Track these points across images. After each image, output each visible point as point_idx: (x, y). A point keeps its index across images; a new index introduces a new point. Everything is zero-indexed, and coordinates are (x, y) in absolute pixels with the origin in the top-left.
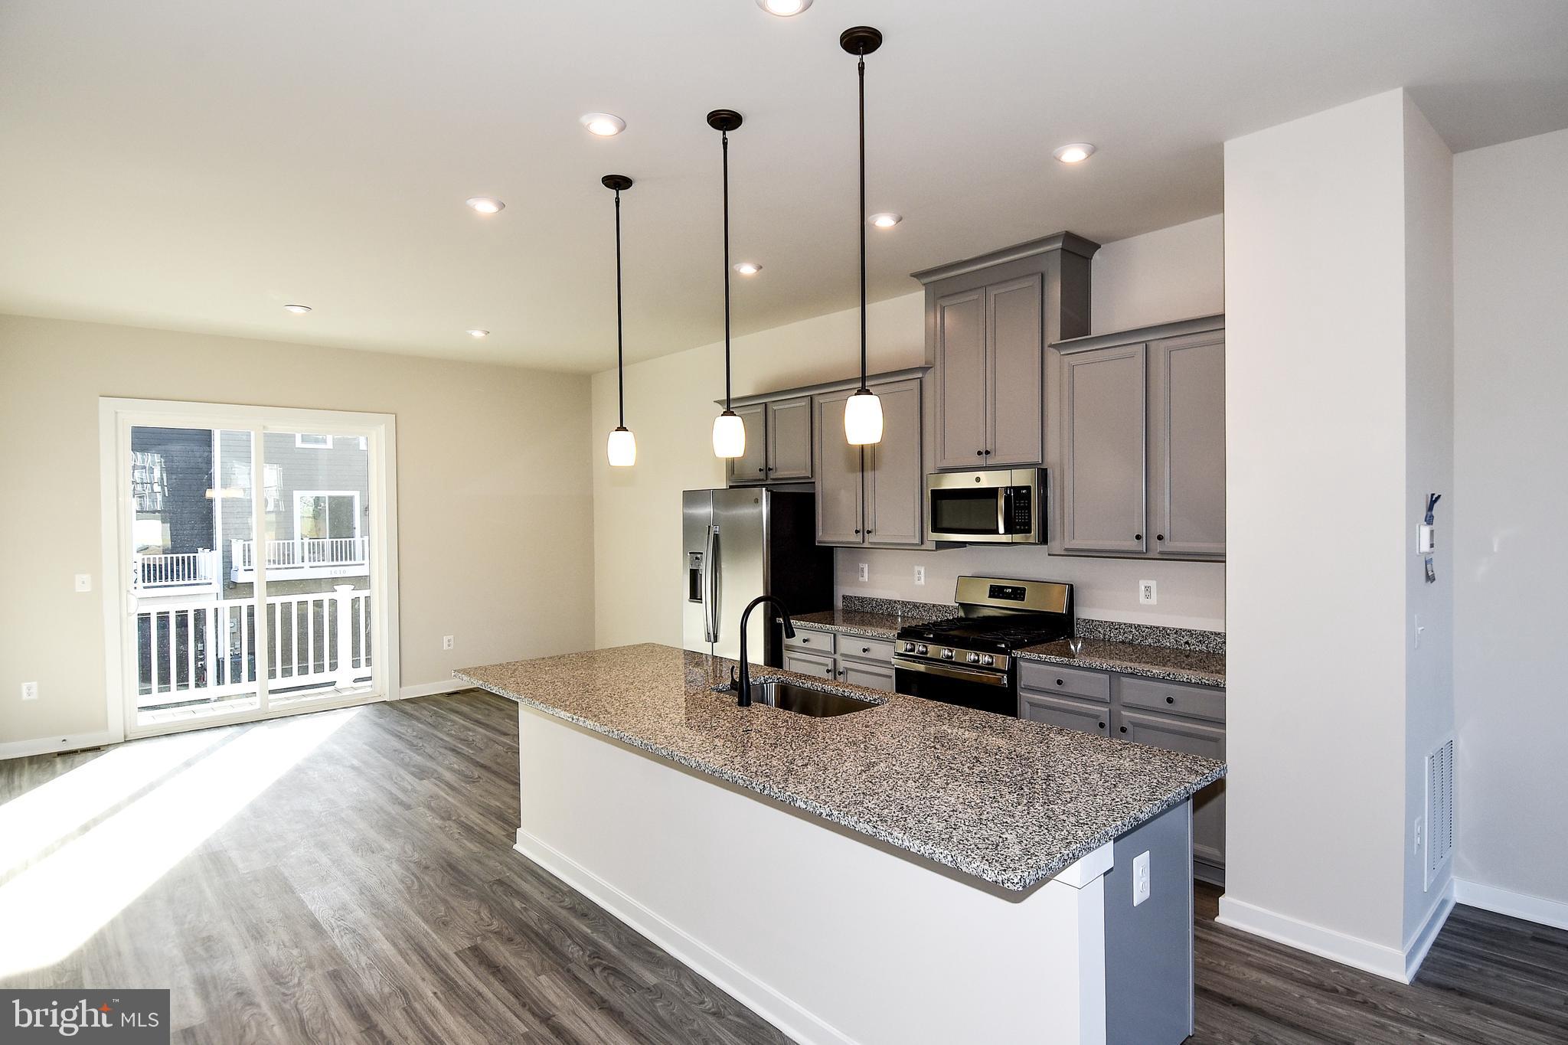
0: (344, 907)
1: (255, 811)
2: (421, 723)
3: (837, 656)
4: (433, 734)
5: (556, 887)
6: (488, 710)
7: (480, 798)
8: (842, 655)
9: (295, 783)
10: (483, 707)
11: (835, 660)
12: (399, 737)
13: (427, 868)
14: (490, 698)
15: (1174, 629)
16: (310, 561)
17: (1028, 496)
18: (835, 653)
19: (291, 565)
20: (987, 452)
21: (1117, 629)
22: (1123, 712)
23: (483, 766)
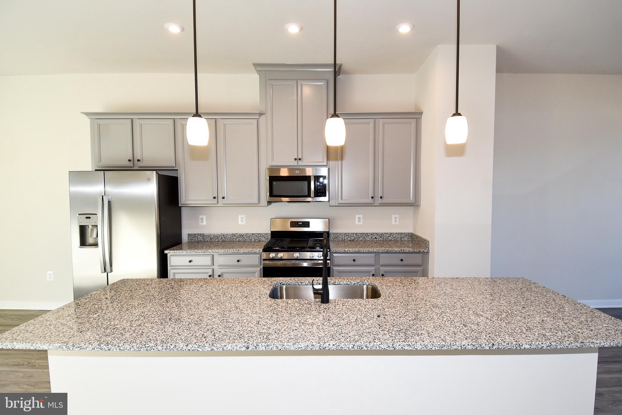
3: (215, 267)
11: (213, 269)
15: (371, 233)
20: (300, 159)
21: (347, 236)
22: (381, 268)
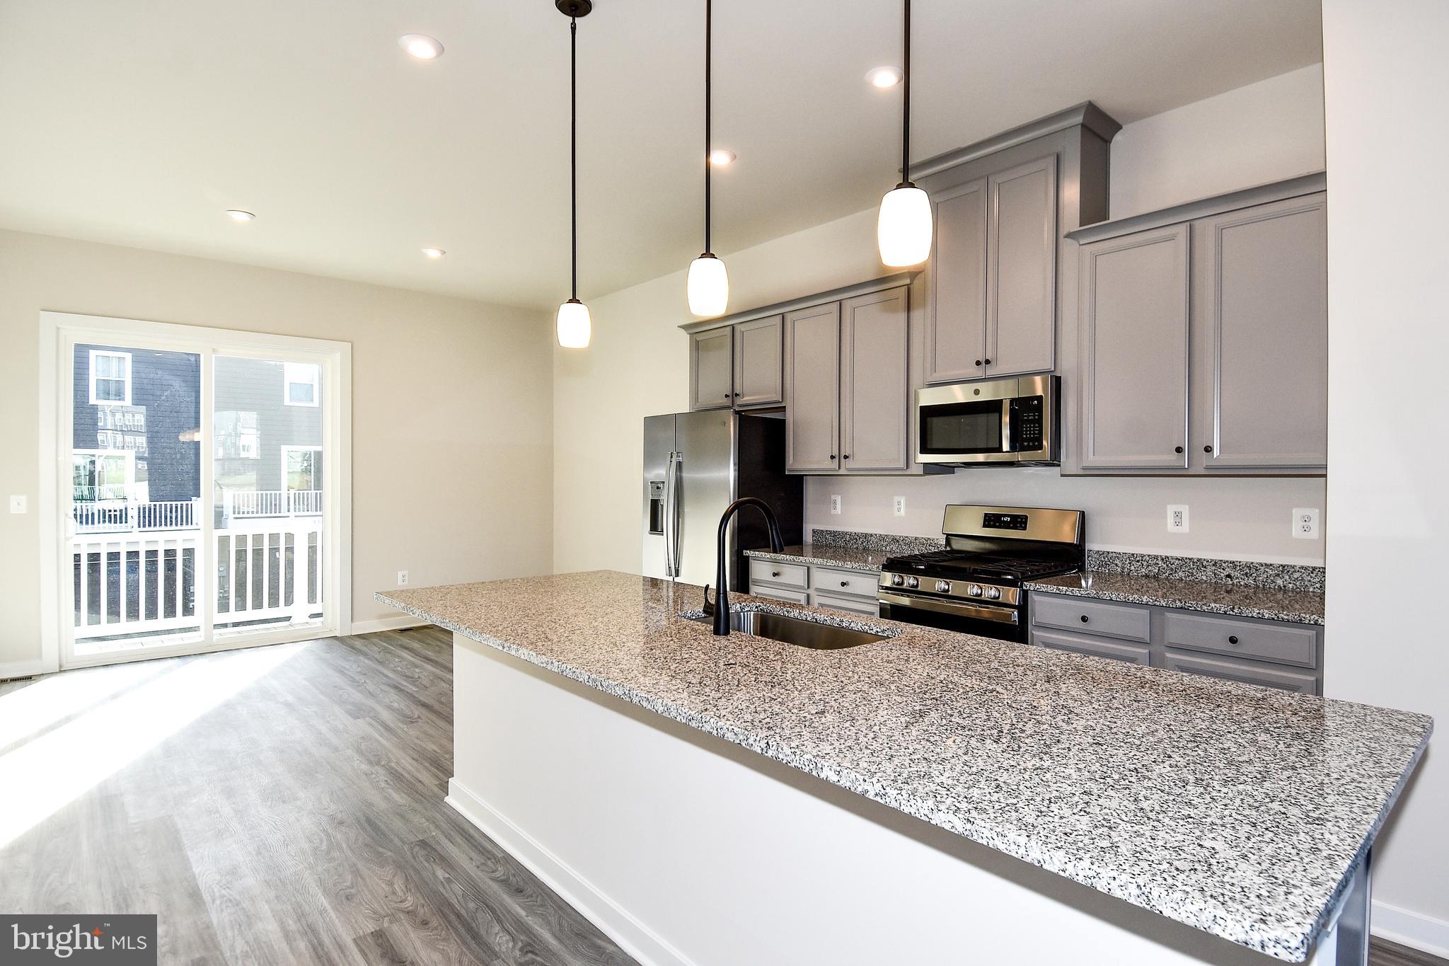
0: (234, 872)
1: (169, 750)
2: (369, 659)
3: (811, 591)
4: (377, 670)
5: (489, 852)
6: (440, 647)
7: (416, 741)
8: (817, 590)
9: (222, 720)
10: (435, 644)
11: (808, 596)
12: (341, 672)
13: (341, 823)
14: (443, 635)
15: (1212, 560)
16: (295, 511)
17: (1039, 409)
18: (808, 587)
19: (278, 514)
20: (988, 362)
22: (1169, 655)
23: (424, 705)
